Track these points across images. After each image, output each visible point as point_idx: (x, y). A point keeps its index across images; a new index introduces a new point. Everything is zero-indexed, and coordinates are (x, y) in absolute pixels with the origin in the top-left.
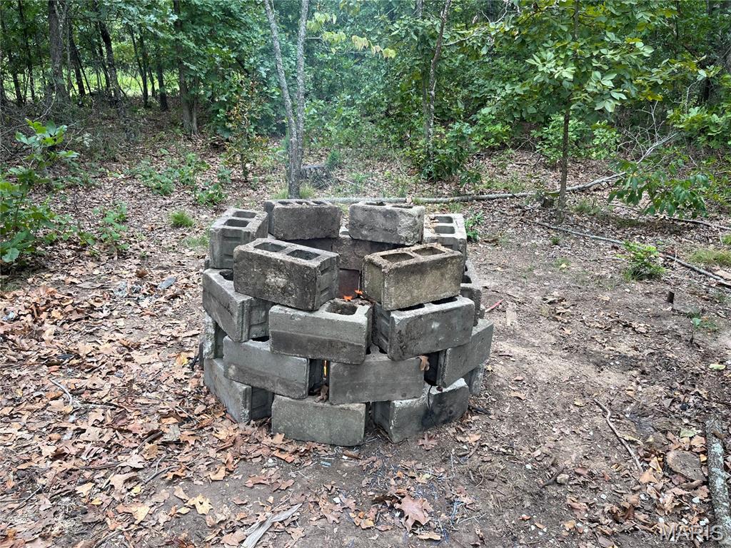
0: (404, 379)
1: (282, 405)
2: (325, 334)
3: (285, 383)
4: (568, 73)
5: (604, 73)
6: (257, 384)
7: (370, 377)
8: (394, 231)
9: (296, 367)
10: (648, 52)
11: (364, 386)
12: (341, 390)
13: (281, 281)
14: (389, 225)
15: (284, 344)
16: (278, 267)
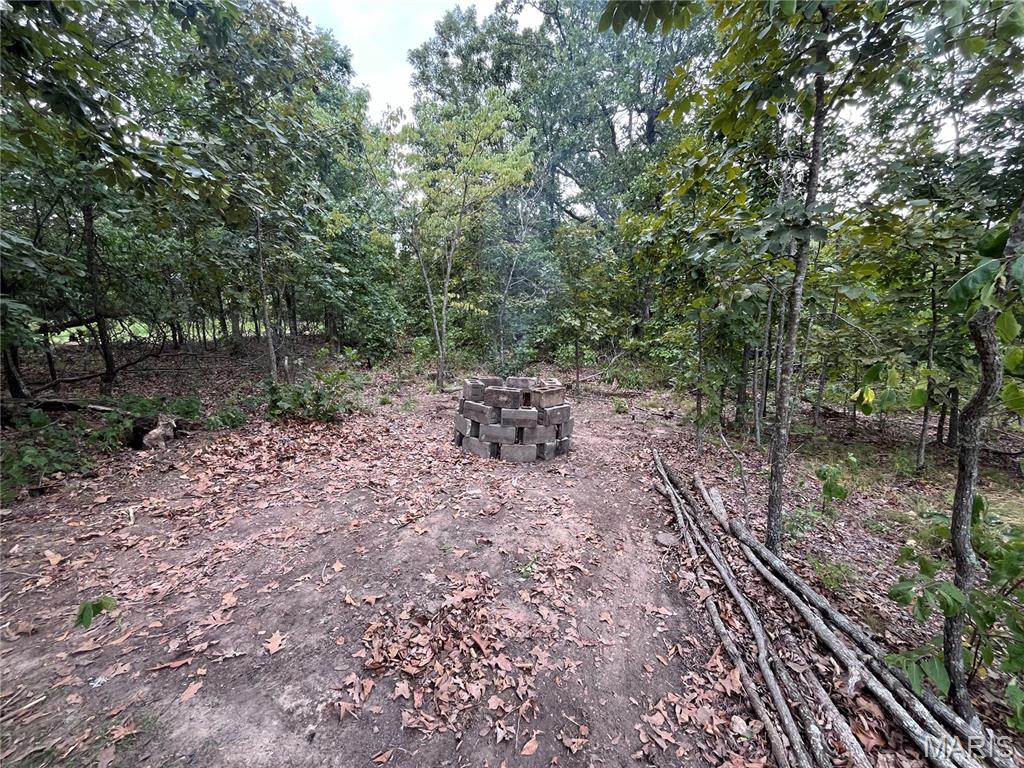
0: (549, 434)
1: (505, 448)
2: (523, 417)
3: (507, 439)
4: (577, 323)
5: (593, 323)
6: (494, 441)
7: (538, 434)
8: (527, 387)
9: (511, 431)
10: (609, 314)
11: (536, 437)
12: (528, 439)
13: (505, 399)
14: (525, 385)
15: (508, 422)
16: (504, 393)
